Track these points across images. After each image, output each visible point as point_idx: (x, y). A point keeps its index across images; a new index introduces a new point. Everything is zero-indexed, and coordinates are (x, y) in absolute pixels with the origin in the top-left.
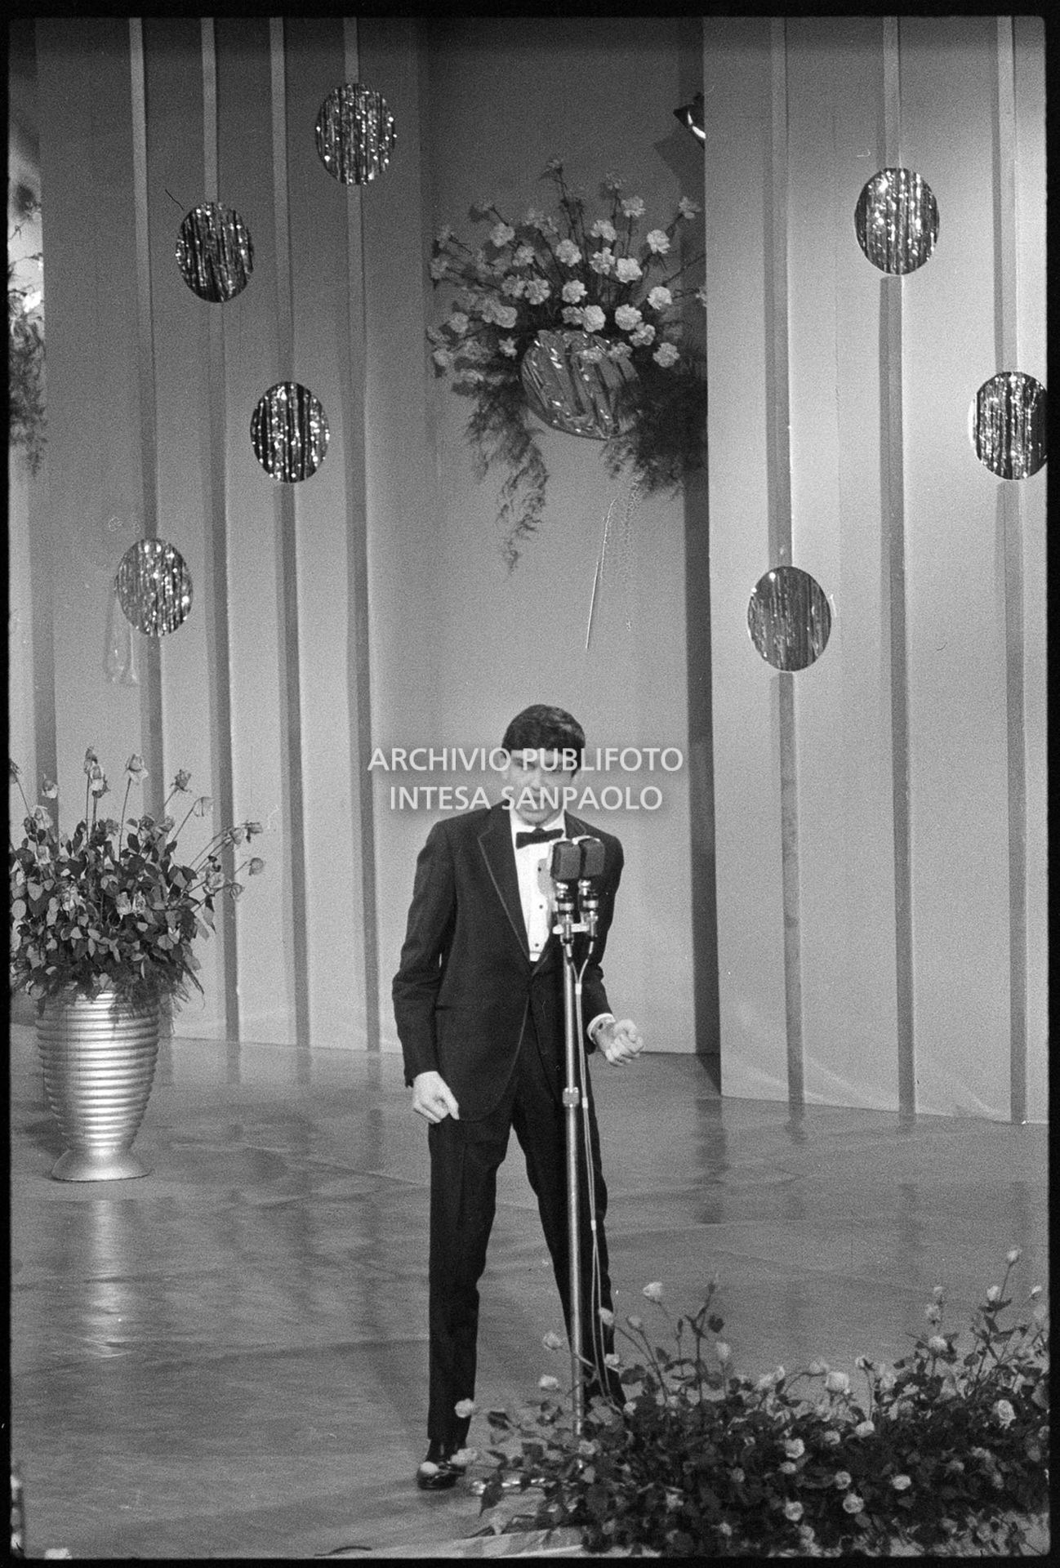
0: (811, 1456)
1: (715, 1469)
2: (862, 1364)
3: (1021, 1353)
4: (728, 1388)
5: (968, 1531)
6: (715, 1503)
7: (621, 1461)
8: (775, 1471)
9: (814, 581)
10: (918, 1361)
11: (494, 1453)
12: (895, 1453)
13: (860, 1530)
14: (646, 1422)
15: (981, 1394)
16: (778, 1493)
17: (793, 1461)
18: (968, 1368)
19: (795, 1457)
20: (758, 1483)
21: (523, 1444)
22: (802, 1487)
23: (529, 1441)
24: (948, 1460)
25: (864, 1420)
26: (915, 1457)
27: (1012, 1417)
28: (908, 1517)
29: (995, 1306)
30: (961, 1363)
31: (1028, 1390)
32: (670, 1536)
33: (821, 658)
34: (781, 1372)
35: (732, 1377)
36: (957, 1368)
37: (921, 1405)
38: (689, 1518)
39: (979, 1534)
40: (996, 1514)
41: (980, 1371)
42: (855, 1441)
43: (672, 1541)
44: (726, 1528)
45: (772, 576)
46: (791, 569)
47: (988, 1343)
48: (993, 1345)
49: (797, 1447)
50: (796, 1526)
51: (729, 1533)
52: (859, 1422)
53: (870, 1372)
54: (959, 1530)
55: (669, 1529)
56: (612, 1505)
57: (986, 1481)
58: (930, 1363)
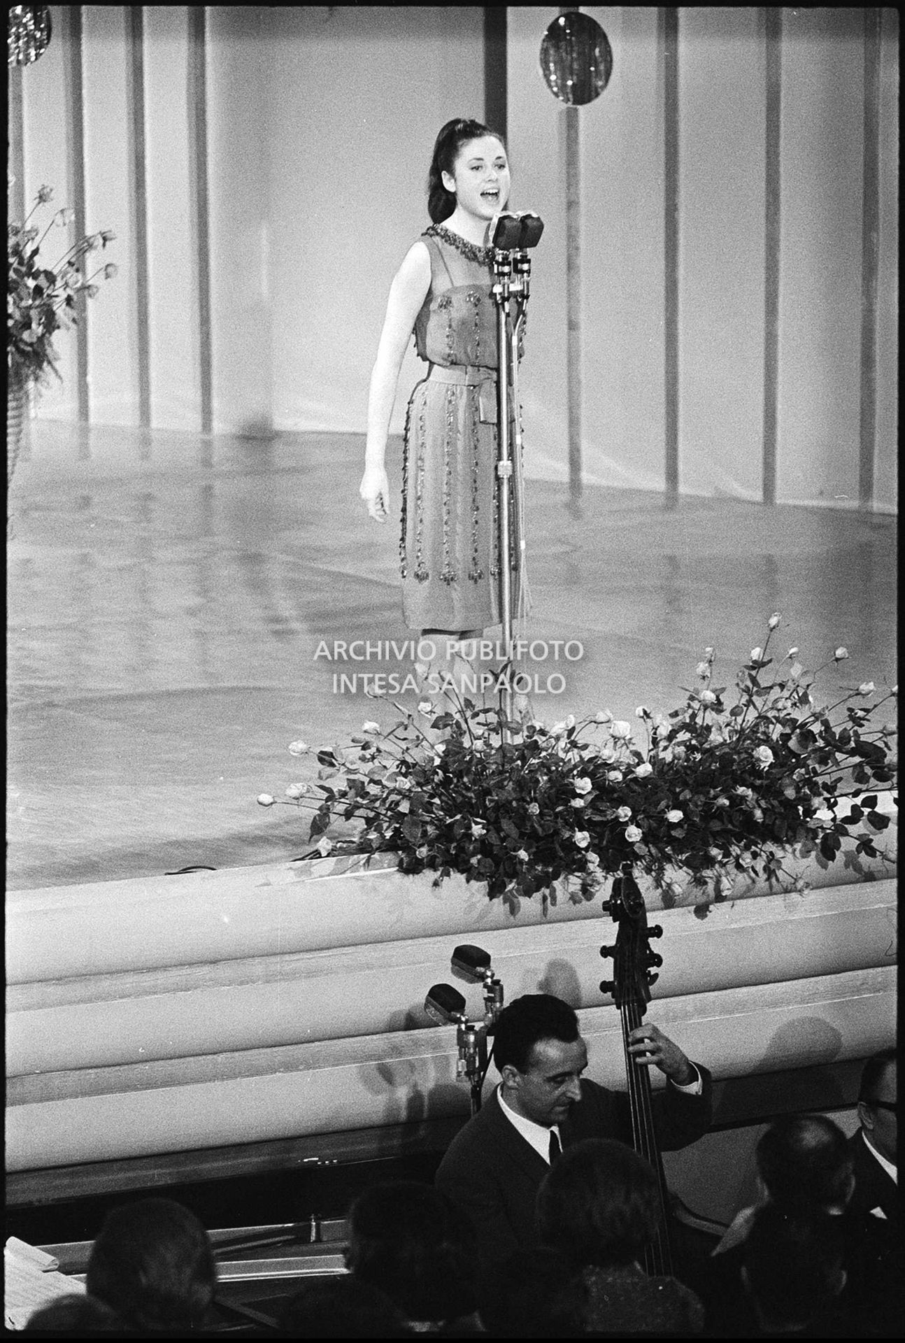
0: (598, 792)
1: (514, 804)
2: (642, 714)
3: (780, 705)
4: (526, 733)
5: (732, 858)
6: (514, 832)
7: (432, 796)
8: (566, 805)
9: (598, 25)
10: (690, 711)
11: (322, 787)
12: (670, 791)
13: (639, 857)
14: (454, 762)
15: (744, 741)
16: (567, 824)
17: (581, 796)
18: (734, 718)
19: (584, 793)
20: (550, 816)
21: (348, 779)
22: (590, 819)
23: (352, 777)
24: (716, 797)
25: (643, 762)
26: (687, 794)
27: (771, 759)
28: (679, 846)
29: (758, 665)
30: (727, 713)
31: (785, 737)
32: (474, 861)
33: (603, 95)
34: (572, 721)
35: (530, 724)
36: (724, 718)
37: (691, 749)
38: (491, 845)
39: (741, 861)
40: (756, 844)
41: (744, 721)
42: (636, 780)
43: (476, 865)
44: (523, 855)
45: (562, 20)
46: (579, 14)
47: (751, 696)
48: (754, 698)
49: (584, 785)
50: (583, 852)
51: (527, 859)
52: (638, 765)
53: (648, 720)
54: (723, 857)
55: (474, 855)
56: (425, 833)
57: (749, 816)
58: (701, 714)
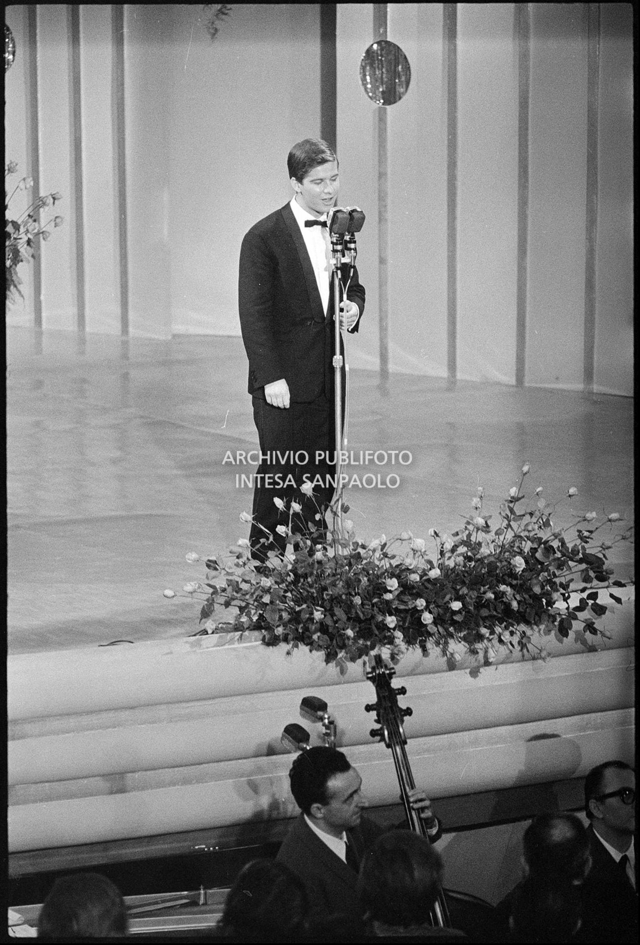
0: (402, 589)
1: (344, 597)
2: (433, 534)
3: (530, 528)
4: (352, 547)
5: (496, 635)
6: (344, 617)
7: (286, 591)
8: (380, 598)
9: (401, 50)
10: (467, 532)
11: (209, 585)
12: (453, 588)
13: (430, 635)
14: (302, 567)
15: (504, 553)
16: (381, 611)
17: (390, 592)
18: (497, 537)
19: (392, 589)
20: (369, 605)
21: (227, 580)
22: (396, 608)
23: (230, 578)
24: (485, 593)
25: (434, 568)
26: (464, 591)
27: (524, 566)
28: (459, 626)
29: (514, 500)
30: (493, 533)
31: (534, 550)
32: (315, 637)
33: (404, 98)
34: (384, 539)
35: (354, 541)
36: (491, 536)
37: (468, 559)
38: (327, 626)
39: (502, 637)
40: (513, 626)
41: (504, 538)
42: (429, 580)
43: (317, 640)
44: (350, 633)
45: (375, 47)
46: (387, 42)
47: (509, 521)
48: (512, 523)
49: (393, 584)
50: (392, 631)
51: (352, 636)
52: (430, 569)
53: (437, 538)
54: (490, 635)
55: (315, 633)
56: (281, 617)
57: (508, 606)
58: (474, 534)
